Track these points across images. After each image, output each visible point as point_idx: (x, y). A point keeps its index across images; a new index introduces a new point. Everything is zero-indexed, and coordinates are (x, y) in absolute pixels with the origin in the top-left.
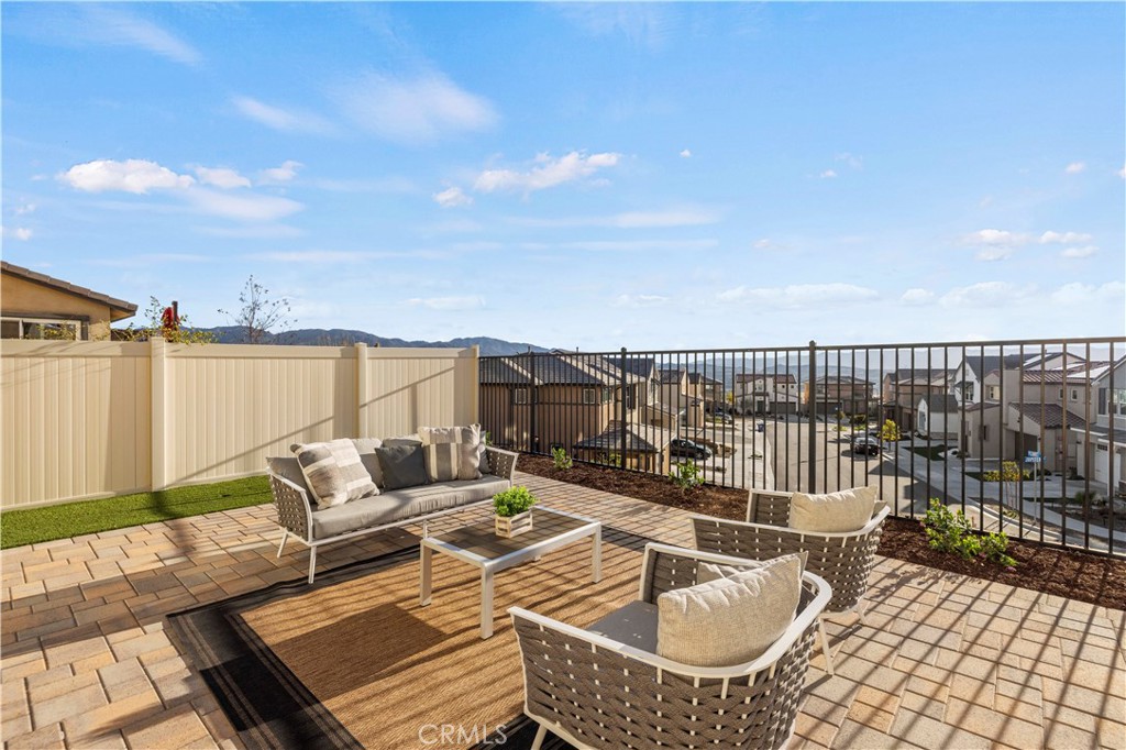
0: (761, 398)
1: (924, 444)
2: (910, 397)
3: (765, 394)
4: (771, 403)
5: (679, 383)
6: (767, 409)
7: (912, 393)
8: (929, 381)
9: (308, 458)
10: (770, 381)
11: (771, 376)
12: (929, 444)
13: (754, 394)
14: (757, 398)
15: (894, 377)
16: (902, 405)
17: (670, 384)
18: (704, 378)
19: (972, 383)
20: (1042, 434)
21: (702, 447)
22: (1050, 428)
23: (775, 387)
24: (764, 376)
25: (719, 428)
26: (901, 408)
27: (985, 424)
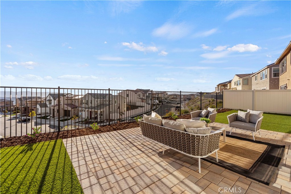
1: (40, 116)
2: (31, 104)
7: (31, 103)
8: (36, 100)
12: (41, 116)
15: (20, 99)
16: (29, 106)
19: (52, 100)
26: (28, 107)
27: (58, 109)
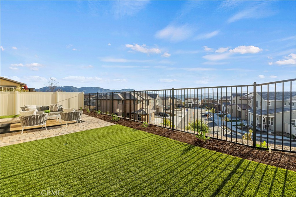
0: (190, 103)
3: (191, 102)
4: (193, 105)
5: (168, 100)
6: (192, 106)
9: (26, 107)
10: (192, 100)
11: (193, 98)
13: (188, 102)
14: (189, 104)
17: (165, 100)
18: (176, 98)
20: (242, 111)
21: (167, 114)
22: (244, 110)
23: (194, 101)
24: (191, 98)
25: (177, 110)
27: (232, 109)
